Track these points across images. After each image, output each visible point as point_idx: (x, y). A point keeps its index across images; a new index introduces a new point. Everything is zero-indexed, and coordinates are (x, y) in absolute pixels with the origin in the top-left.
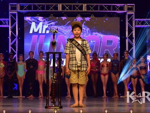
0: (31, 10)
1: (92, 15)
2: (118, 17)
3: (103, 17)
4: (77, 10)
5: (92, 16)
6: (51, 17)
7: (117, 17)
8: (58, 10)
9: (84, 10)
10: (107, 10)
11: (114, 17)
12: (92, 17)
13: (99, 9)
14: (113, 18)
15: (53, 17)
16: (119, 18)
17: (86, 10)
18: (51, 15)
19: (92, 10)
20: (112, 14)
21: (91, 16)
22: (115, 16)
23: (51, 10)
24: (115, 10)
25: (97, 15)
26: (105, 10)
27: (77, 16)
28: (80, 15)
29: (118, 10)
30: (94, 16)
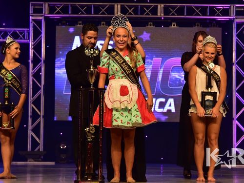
1: (173, 23)
2: (219, 27)
3: (192, 27)
5: (174, 25)
10: (200, 15)
11: (211, 26)
12: (173, 27)
13: (185, 14)
14: (209, 28)
16: (221, 29)
20: (208, 21)
21: (171, 26)
22: (214, 26)
26: (195, 15)
30: (177, 26)
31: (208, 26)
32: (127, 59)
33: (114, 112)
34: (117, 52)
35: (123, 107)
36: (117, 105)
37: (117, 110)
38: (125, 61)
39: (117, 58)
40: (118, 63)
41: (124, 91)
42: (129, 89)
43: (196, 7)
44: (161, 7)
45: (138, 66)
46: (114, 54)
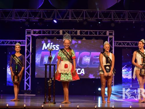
0: (41, 34)
3: (91, 39)
4: (73, 34)
6: (55, 39)
8: (59, 34)
9: (78, 34)
10: (95, 35)
12: (84, 39)
13: (89, 34)
16: (103, 40)
17: (79, 34)
19: (84, 34)
22: (100, 39)
23: (55, 34)
24: (100, 35)
25: (88, 38)
26: (93, 35)
28: (75, 38)
29: (102, 35)
31: (98, 39)
32: (68, 53)
33: (61, 75)
34: (65, 50)
35: (65, 73)
36: (63, 72)
37: (63, 74)
38: (68, 54)
39: (65, 53)
40: (65, 55)
41: (66, 66)
42: (68, 66)
43: (93, 31)
44: (79, 31)
45: (73, 56)
46: (64, 51)
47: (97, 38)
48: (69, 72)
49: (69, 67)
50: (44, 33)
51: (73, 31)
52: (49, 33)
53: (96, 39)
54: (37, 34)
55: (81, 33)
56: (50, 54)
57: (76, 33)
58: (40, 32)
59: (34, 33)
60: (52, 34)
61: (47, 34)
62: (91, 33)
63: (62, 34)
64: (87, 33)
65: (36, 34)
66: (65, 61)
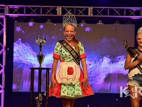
0: (23, 13)
1: (99, 21)
2: (133, 24)
3: (113, 24)
4: (81, 14)
5: (100, 22)
6: (48, 23)
7: (131, 23)
8: (56, 14)
9: (89, 14)
10: (119, 15)
11: (127, 23)
12: (99, 23)
13: (108, 14)
14: (126, 25)
15: (50, 23)
17: (92, 15)
18: (48, 20)
19: (100, 15)
20: (125, 19)
21: (98, 23)
22: (129, 23)
23: (49, 14)
24: (129, 15)
25: (106, 21)
26: (116, 15)
27: (81, 23)
28: (84, 21)
29: (132, 15)
30: (102, 23)
31: (125, 23)
35: (69, 83)
36: (65, 81)
37: (65, 85)
41: (70, 71)
42: (74, 70)
43: (116, 9)
44: (90, 9)
45: (81, 54)
46: (65, 44)
47: (123, 21)
48: (76, 82)
49: (75, 73)
50: (29, 11)
51: (81, 9)
52: (38, 12)
53: (122, 23)
54: (16, 13)
55: (95, 12)
56: (41, 50)
57: (86, 12)
58: (20, 11)
59: (11, 11)
60: (43, 14)
61: (34, 13)
62: (112, 12)
63: (60, 14)
64: (105, 12)
65: (14, 13)
66: (68, 62)
